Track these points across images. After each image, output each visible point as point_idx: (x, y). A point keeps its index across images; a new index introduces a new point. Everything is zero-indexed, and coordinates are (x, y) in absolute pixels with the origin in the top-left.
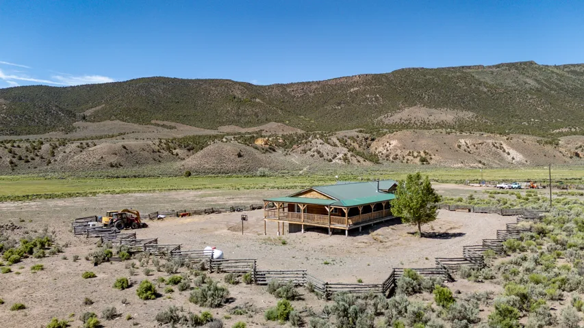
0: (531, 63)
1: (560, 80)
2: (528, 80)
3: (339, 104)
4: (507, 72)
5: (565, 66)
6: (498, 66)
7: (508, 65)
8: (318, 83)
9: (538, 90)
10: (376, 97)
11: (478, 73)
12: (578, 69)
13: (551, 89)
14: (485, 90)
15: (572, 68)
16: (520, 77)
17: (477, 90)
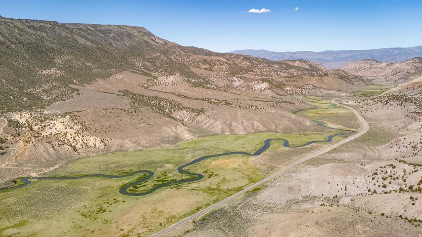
1: (20, 35)
5: (27, 21)
12: (35, 25)
13: (12, 43)
15: (32, 24)
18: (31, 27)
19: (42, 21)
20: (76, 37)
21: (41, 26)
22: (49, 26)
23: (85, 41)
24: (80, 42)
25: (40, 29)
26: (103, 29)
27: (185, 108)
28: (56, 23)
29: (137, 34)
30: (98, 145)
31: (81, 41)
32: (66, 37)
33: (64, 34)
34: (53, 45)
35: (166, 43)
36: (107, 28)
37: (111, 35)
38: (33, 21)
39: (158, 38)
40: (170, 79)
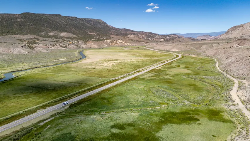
0: (60, 15)
4: (56, 17)
5: (67, 17)
6: (53, 15)
10: (31, 24)
11: (49, 17)
12: (70, 18)
14: (58, 24)
16: (60, 20)
17: (57, 24)
18: (69, 19)
19: (71, 17)
20: (85, 23)
25: (72, 20)
28: (76, 18)
30: (131, 45)
31: (88, 25)
33: (81, 22)
35: (112, 27)
36: (89, 20)
37: (93, 23)
38: (69, 17)
39: (108, 25)
40: (132, 36)
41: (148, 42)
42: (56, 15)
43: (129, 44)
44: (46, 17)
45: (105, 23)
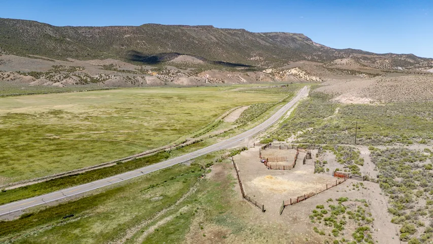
0: (211, 27)
1: (225, 38)
2: (213, 38)
3: (123, 45)
4: (202, 31)
5: (226, 30)
6: (197, 27)
7: (201, 26)
8: (99, 28)
9: (217, 44)
10: (143, 43)
11: (188, 30)
12: (231, 31)
13: (223, 43)
14: (197, 42)
16: (208, 34)
17: (193, 42)
18: (228, 33)
19: (235, 29)
20: (258, 40)
21: (235, 33)
22: (240, 32)
23: (265, 42)
24: (262, 43)
25: (235, 35)
26: (271, 35)
27: (364, 73)
28: (244, 30)
29: (298, 38)
30: (318, 80)
32: (252, 40)
33: (250, 38)
34: (246, 45)
35: (322, 47)
37: (279, 40)
38: (229, 29)
39: (315, 43)
40: (345, 61)
41: (378, 75)
42: (203, 27)
43: (314, 78)
44: (182, 30)
45: (308, 39)
